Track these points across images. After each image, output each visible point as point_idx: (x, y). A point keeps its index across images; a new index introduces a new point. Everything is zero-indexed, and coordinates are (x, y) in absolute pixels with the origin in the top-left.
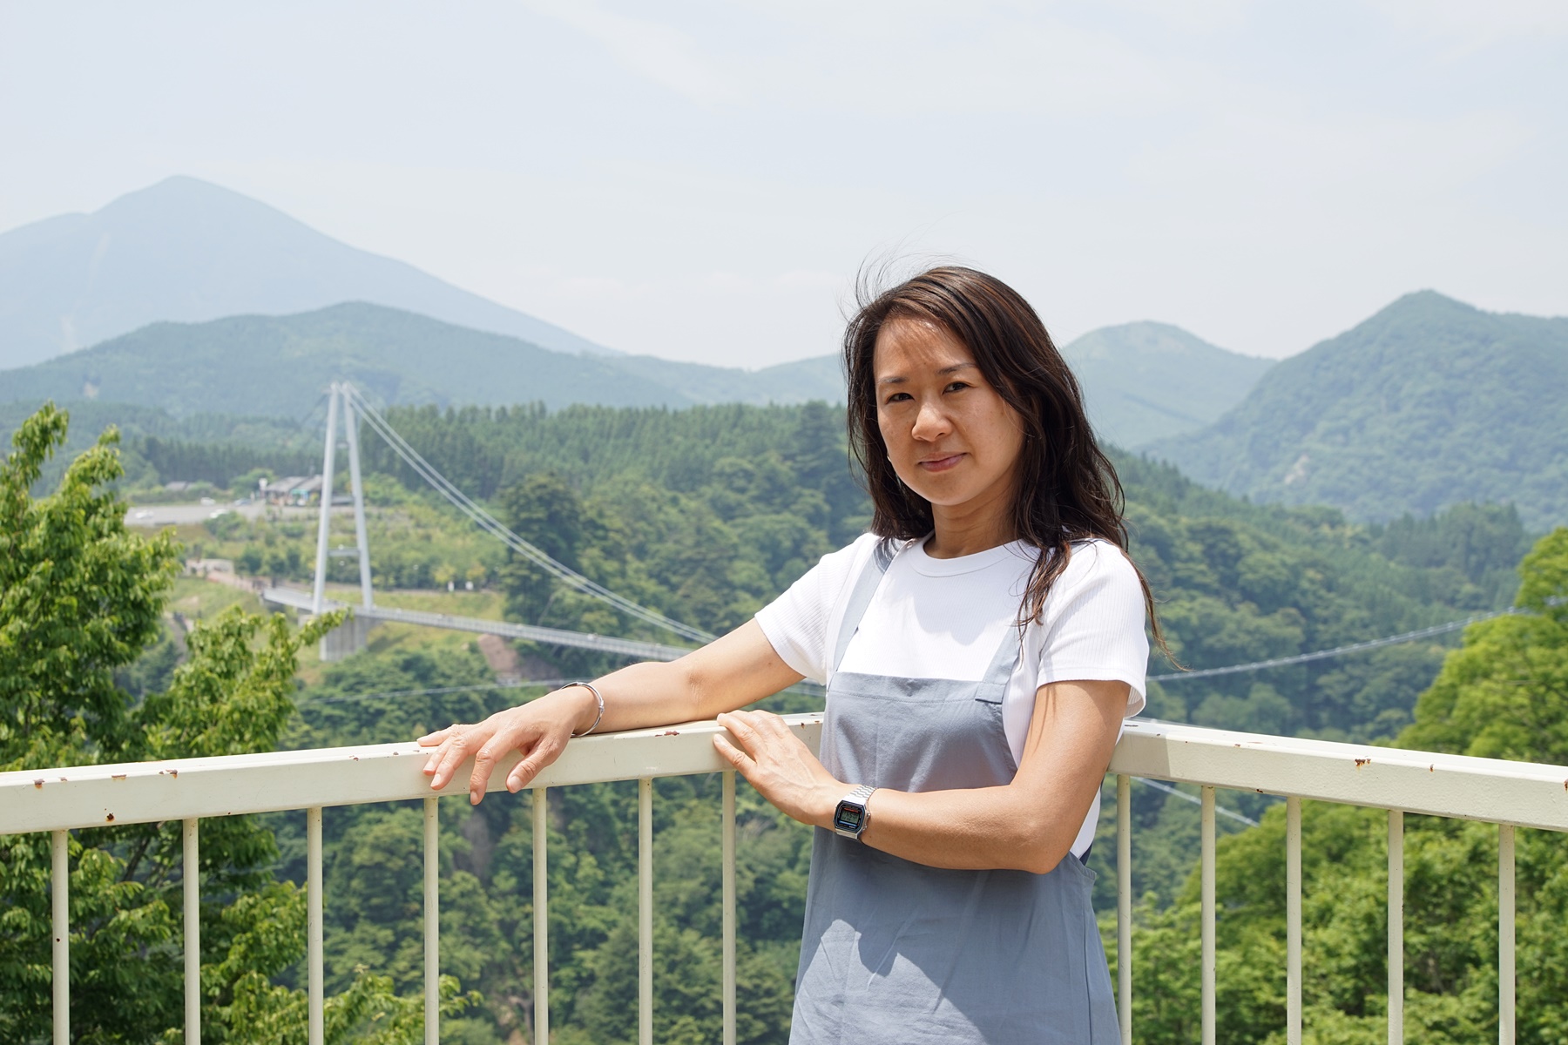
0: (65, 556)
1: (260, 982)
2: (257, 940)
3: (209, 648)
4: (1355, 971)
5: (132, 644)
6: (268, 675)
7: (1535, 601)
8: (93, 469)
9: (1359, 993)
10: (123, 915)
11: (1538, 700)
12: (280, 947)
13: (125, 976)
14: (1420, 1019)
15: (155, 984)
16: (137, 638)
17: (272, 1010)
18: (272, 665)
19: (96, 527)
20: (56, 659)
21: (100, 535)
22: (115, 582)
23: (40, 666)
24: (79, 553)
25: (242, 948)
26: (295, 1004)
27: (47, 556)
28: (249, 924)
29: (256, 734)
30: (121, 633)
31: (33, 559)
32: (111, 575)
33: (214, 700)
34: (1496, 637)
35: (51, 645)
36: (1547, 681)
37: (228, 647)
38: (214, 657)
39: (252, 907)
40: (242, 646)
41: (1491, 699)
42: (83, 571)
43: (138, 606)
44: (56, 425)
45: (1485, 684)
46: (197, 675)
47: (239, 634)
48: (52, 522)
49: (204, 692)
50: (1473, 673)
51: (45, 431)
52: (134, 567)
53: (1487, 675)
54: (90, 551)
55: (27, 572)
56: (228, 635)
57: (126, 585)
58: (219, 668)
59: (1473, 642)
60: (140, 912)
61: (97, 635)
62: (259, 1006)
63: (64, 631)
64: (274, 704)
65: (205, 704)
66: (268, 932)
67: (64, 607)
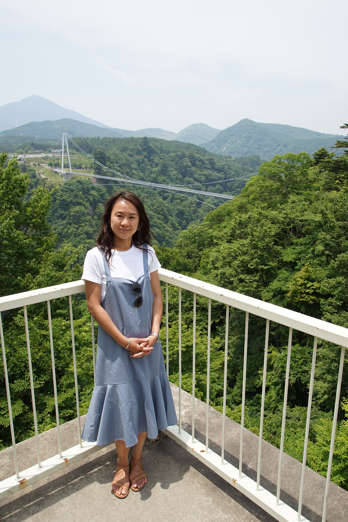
0: (9, 179)
1: (48, 252)
2: (48, 244)
3: (36, 194)
4: (231, 236)
5: (23, 194)
6: (46, 199)
7: (261, 174)
8: (13, 163)
9: (231, 239)
10: (24, 241)
11: (261, 189)
12: (52, 245)
13: (25, 251)
14: (239, 244)
15: (31, 251)
16: (24, 192)
17: (50, 256)
18: (46, 197)
19: (14, 173)
20: (9, 198)
21: (15, 175)
22: (19, 183)
23: (6, 199)
24: (12, 179)
25: (46, 245)
26: (54, 255)
27: (6, 179)
28: (46, 241)
29: (45, 209)
30: (20, 192)
31: (4, 180)
32: (18, 182)
33: (38, 203)
34: (255, 180)
35: (9, 195)
36: (262, 186)
37: (39, 193)
38: (37, 195)
39: (47, 238)
40: (42, 193)
41: (253, 190)
42: (13, 181)
43: (23, 187)
44: (6, 156)
45: (253, 187)
46: (34, 199)
47: (41, 191)
48: (6, 173)
49: (36, 202)
50: (251, 185)
51: (3, 157)
52: (22, 180)
53: (253, 186)
54: (14, 178)
55: (3, 182)
56: (39, 191)
57: (21, 183)
58: (39, 197)
59: (251, 180)
60: (27, 240)
61: (16, 193)
62: (48, 256)
63: (10, 192)
64: (48, 204)
65: (36, 204)
66: (50, 242)
67: (10, 188)
